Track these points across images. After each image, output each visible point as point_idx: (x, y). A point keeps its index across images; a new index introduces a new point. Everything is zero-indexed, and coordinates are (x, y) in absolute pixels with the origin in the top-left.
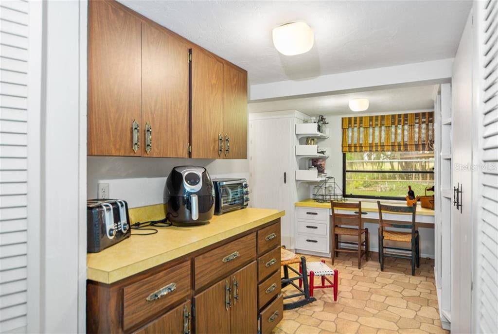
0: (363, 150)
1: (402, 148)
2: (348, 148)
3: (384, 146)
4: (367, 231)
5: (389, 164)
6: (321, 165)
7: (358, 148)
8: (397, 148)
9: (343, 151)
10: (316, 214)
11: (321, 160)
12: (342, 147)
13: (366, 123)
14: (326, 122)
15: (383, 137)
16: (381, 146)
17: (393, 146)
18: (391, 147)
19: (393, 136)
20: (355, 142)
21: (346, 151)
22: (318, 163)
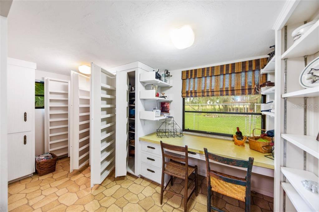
0: (197, 95)
1: (230, 92)
2: (186, 94)
3: (214, 91)
4: (197, 168)
5: (218, 106)
6: (167, 106)
7: (194, 94)
8: (225, 93)
9: (182, 97)
10: (154, 148)
11: (167, 103)
12: (182, 93)
13: (199, 74)
14: (170, 75)
15: (213, 84)
16: (211, 92)
17: (222, 91)
18: (219, 92)
19: (222, 83)
20: (191, 89)
21: (184, 97)
22: (165, 106)
